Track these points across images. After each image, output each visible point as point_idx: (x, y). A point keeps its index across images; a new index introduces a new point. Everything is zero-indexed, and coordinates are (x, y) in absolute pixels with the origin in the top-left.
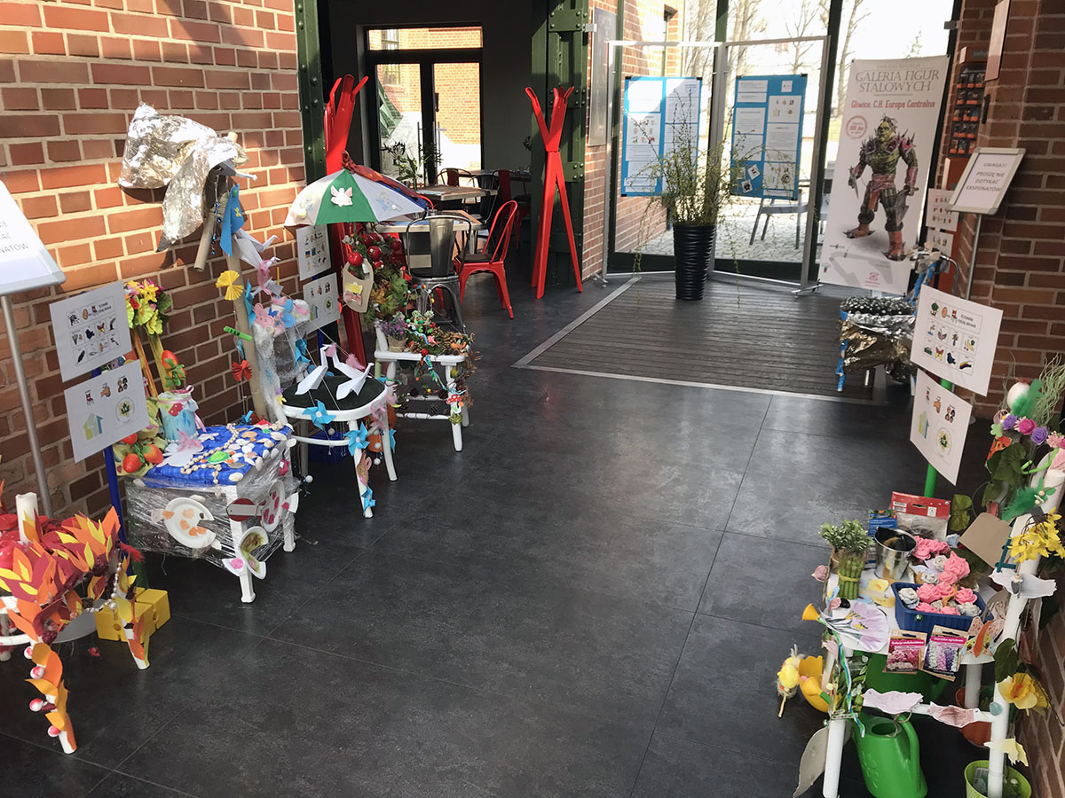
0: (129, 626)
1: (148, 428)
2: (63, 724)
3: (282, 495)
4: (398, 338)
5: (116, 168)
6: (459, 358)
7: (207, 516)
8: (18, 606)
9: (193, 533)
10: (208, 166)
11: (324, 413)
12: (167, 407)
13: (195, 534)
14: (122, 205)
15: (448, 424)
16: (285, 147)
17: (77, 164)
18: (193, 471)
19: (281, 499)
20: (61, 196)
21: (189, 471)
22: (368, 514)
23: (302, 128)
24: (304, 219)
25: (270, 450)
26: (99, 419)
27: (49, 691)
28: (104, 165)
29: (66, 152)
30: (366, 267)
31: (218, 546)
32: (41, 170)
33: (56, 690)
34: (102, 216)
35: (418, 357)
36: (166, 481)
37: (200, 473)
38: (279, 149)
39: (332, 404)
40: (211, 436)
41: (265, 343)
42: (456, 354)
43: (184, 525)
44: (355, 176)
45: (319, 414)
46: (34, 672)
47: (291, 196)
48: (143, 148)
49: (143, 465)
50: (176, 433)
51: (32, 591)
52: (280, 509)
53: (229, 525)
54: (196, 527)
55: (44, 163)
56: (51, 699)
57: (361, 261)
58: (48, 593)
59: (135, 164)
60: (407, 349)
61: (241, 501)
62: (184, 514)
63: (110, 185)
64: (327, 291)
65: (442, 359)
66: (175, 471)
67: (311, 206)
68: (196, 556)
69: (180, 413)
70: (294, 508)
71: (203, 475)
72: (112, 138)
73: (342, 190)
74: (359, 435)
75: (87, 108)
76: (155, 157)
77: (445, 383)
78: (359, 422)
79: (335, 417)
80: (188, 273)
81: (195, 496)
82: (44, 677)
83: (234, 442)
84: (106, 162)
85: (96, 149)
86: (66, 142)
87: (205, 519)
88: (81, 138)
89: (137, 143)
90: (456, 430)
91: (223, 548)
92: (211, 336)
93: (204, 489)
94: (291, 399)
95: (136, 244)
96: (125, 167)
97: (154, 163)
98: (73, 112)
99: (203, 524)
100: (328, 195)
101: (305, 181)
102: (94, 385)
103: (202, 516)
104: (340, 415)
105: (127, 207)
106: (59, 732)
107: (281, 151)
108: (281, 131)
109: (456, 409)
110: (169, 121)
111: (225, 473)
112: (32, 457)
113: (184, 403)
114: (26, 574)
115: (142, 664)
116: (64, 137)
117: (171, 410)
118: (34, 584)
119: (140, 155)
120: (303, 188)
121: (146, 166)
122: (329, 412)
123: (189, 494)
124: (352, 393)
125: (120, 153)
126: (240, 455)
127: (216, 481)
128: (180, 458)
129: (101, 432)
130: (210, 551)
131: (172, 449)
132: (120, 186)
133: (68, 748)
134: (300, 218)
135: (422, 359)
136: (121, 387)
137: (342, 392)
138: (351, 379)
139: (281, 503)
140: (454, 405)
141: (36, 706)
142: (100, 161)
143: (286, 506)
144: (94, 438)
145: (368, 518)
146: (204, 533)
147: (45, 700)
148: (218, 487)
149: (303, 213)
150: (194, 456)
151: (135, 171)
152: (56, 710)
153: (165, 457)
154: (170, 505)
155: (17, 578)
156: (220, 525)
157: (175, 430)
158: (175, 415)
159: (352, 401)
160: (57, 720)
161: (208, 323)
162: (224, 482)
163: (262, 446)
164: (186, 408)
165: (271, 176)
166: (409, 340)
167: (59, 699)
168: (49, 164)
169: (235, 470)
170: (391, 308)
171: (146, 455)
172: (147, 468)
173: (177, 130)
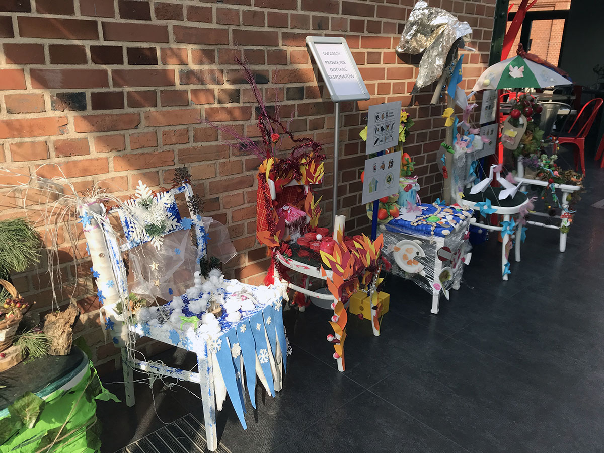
0: (375, 308)
1: (393, 195)
2: (342, 354)
3: (462, 252)
4: (533, 170)
5: (397, 40)
6: (576, 188)
7: (421, 254)
8: (333, 277)
9: (409, 263)
10: (455, 37)
11: (489, 207)
12: (403, 186)
13: (410, 264)
14: (395, 63)
15: (557, 233)
16: (482, 41)
17: (379, 35)
18: (418, 225)
19: (462, 254)
20: (368, 53)
21: (416, 224)
22: (505, 278)
23: (493, 29)
24: (487, 86)
25: (463, 221)
26: (377, 182)
27: (338, 332)
28: (391, 37)
29: (375, 28)
30: (522, 120)
31: (423, 274)
32: (362, 36)
33: (342, 332)
34: (384, 68)
35: (545, 184)
36: (400, 229)
37: (422, 227)
38: (478, 41)
39: (496, 202)
40: (425, 208)
41: (460, 158)
42: (575, 184)
43: (405, 257)
44: (525, 60)
45: (485, 208)
46: (334, 318)
47: (479, 73)
48: (415, 27)
49: (388, 217)
50: (405, 202)
51: (341, 270)
52: (460, 260)
53: (434, 262)
54: (412, 260)
55: (364, 32)
56: (338, 336)
57: (519, 116)
58: (348, 273)
59: (408, 37)
60: (537, 178)
61: (445, 248)
62: (407, 251)
63: (392, 50)
64: (492, 134)
65: (563, 187)
66: (406, 223)
67: (493, 78)
68: (407, 277)
69: (410, 191)
70: (467, 262)
71: (424, 228)
72: (397, 22)
73: (516, 68)
74: (510, 225)
75: (390, 3)
76: (419, 35)
77: (561, 203)
78: (511, 216)
79: (496, 210)
80: (419, 111)
81: (417, 240)
82: (338, 322)
83: (440, 213)
84: (392, 36)
85: (389, 28)
86: (376, 21)
87: (420, 255)
88: (383, 20)
89: (413, 24)
90: (563, 238)
91: (426, 276)
92: (422, 152)
93: (424, 237)
94: (468, 196)
95: (398, 88)
96: (402, 39)
97: (418, 38)
98: (382, 4)
99: (418, 259)
100: (507, 70)
101: (488, 64)
102: (378, 160)
103: (418, 253)
104: (500, 210)
105: (397, 65)
106: (339, 357)
107: (479, 42)
108: (482, 30)
109: (566, 223)
110: (433, 11)
111: (439, 229)
112: (333, 202)
113: (413, 185)
114: (338, 259)
115: (377, 333)
116: (375, 18)
117: (405, 188)
118: (343, 266)
119: (412, 32)
120: (486, 68)
121: (413, 40)
122: (493, 207)
123: (412, 238)
124: (510, 197)
125: (400, 32)
126: (446, 220)
127: (432, 233)
128: (409, 216)
129: (376, 190)
130: (417, 276)
131: (403, 210)
132: (396, 52)
133: (341, 368)
134: (485, 85)
135: (548, 185)
136: (389, 165)
137: (503, 196)
138: (506, 189)
139: (461, 257)
140: (565, 220)
141: (330, 339)
142: (389, 35)
143: (463, 259)
144: (373, 193)
145: (505, 281)
146: (417, 264)
147: (335, 337)
148: (434, 237)
149: (487, 81)
150: (417, 217)
151: (407, 42)
152: (339, 344)
153: (400, 215)
154: (399, 244)
155: (335, 261)
156: (427, 261)
157: (405, 200)
158: (407, 191)
159: (508, 202)
160: (339, 349)
161: (422, 144)
162: (439, 234)
163: (457, 218)
164: (414, 188)
165: (471, 58)
166: (539, 173)
167: (342, 338)
168: (366, 33)
169: (445, 228)
170: (532, 149)
171: (390, 211)
172: (390, 219)
173: (436, 17)
